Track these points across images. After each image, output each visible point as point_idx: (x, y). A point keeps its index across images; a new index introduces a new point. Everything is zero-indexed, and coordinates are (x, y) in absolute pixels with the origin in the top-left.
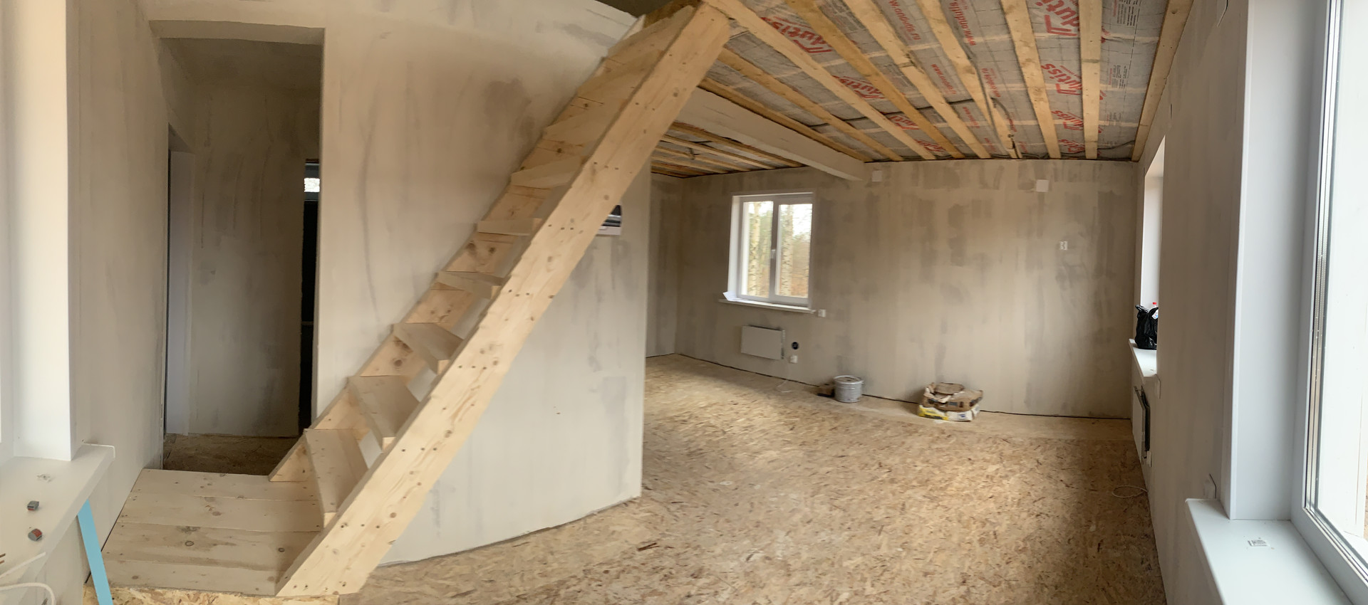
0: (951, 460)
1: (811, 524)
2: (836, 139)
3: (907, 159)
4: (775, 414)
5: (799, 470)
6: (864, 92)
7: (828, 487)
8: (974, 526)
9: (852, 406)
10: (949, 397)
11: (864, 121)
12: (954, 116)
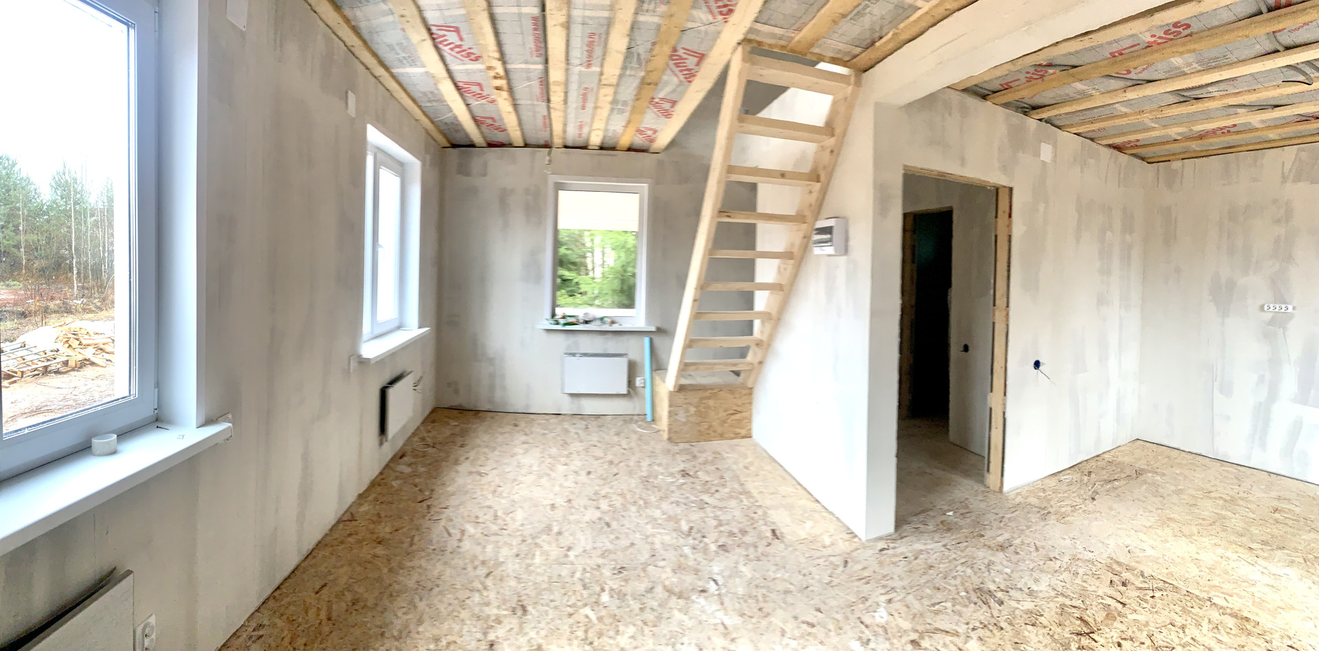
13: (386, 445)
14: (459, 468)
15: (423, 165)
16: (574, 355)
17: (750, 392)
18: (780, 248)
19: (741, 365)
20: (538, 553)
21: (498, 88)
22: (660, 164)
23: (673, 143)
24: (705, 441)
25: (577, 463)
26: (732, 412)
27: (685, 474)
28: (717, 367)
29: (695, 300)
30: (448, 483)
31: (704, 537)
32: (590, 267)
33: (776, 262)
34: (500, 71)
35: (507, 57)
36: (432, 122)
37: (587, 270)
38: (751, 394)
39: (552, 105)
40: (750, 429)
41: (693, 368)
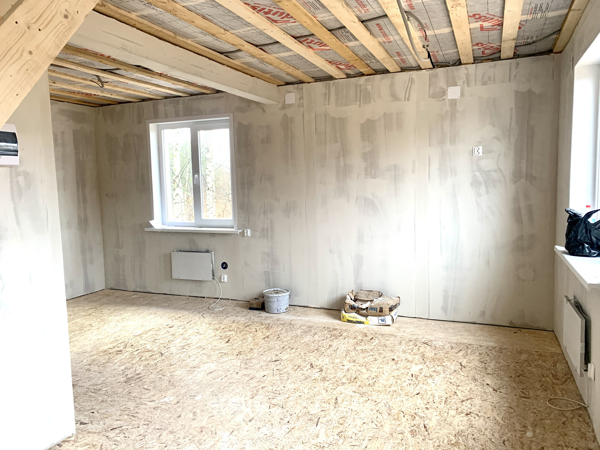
0: (376, 360)
1: (253, 421)
2: (248, 64)
3: (317, 80)
4: (211, 331)
5: (238, 377)
6: (275, 17)
7: (266, 388)
8: (404, 420)
9: (281, 316)
10: (369, 303)
11: (276, 46)
12: (367, 33)
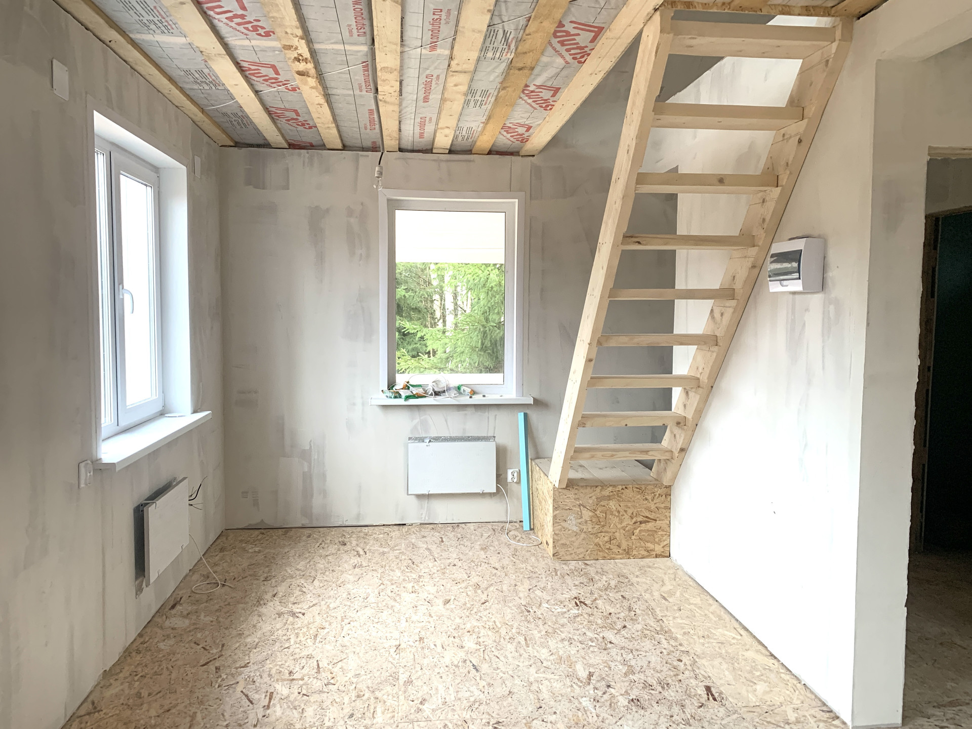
13: (149, 593)
14: (263, 610)
15: (191, 172)
16: (422, 440)
17: (667, 492)
18: (714, 283)
19: (654, 452)
20: (379, 710)
21: (300, 73)
22: (536, 171)
23: (555, 141)
24: (604, 558)
25: (429, 589)
26: (640, 519)
27: (579, 602)
28: (620, 454)
29: (589, 360)
30: (246, 633)
31: (609, 686)
32: (438, 314)
33: (708, 304)
34: (304, 51)
35: (313, 36)
36: (203, 111)
37: (433, 318)
38: (668, 495)
39: (380, 97)
40: (669, 545)
41: (587, 455)
